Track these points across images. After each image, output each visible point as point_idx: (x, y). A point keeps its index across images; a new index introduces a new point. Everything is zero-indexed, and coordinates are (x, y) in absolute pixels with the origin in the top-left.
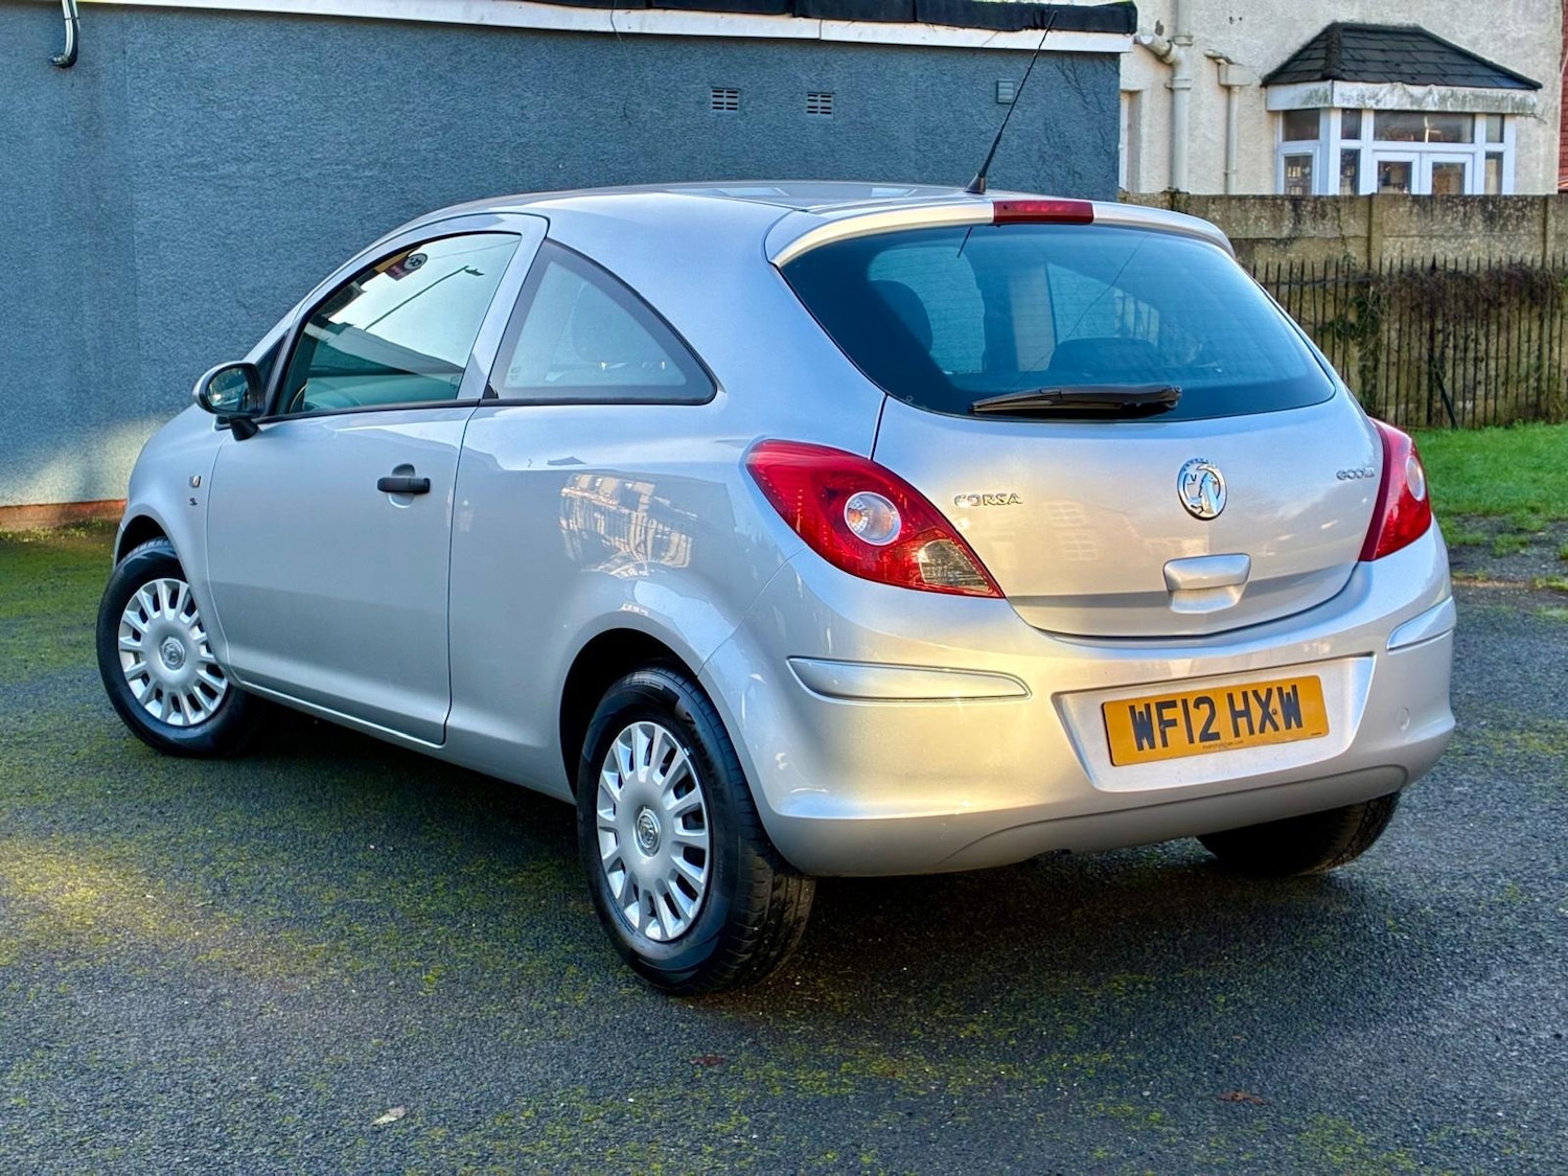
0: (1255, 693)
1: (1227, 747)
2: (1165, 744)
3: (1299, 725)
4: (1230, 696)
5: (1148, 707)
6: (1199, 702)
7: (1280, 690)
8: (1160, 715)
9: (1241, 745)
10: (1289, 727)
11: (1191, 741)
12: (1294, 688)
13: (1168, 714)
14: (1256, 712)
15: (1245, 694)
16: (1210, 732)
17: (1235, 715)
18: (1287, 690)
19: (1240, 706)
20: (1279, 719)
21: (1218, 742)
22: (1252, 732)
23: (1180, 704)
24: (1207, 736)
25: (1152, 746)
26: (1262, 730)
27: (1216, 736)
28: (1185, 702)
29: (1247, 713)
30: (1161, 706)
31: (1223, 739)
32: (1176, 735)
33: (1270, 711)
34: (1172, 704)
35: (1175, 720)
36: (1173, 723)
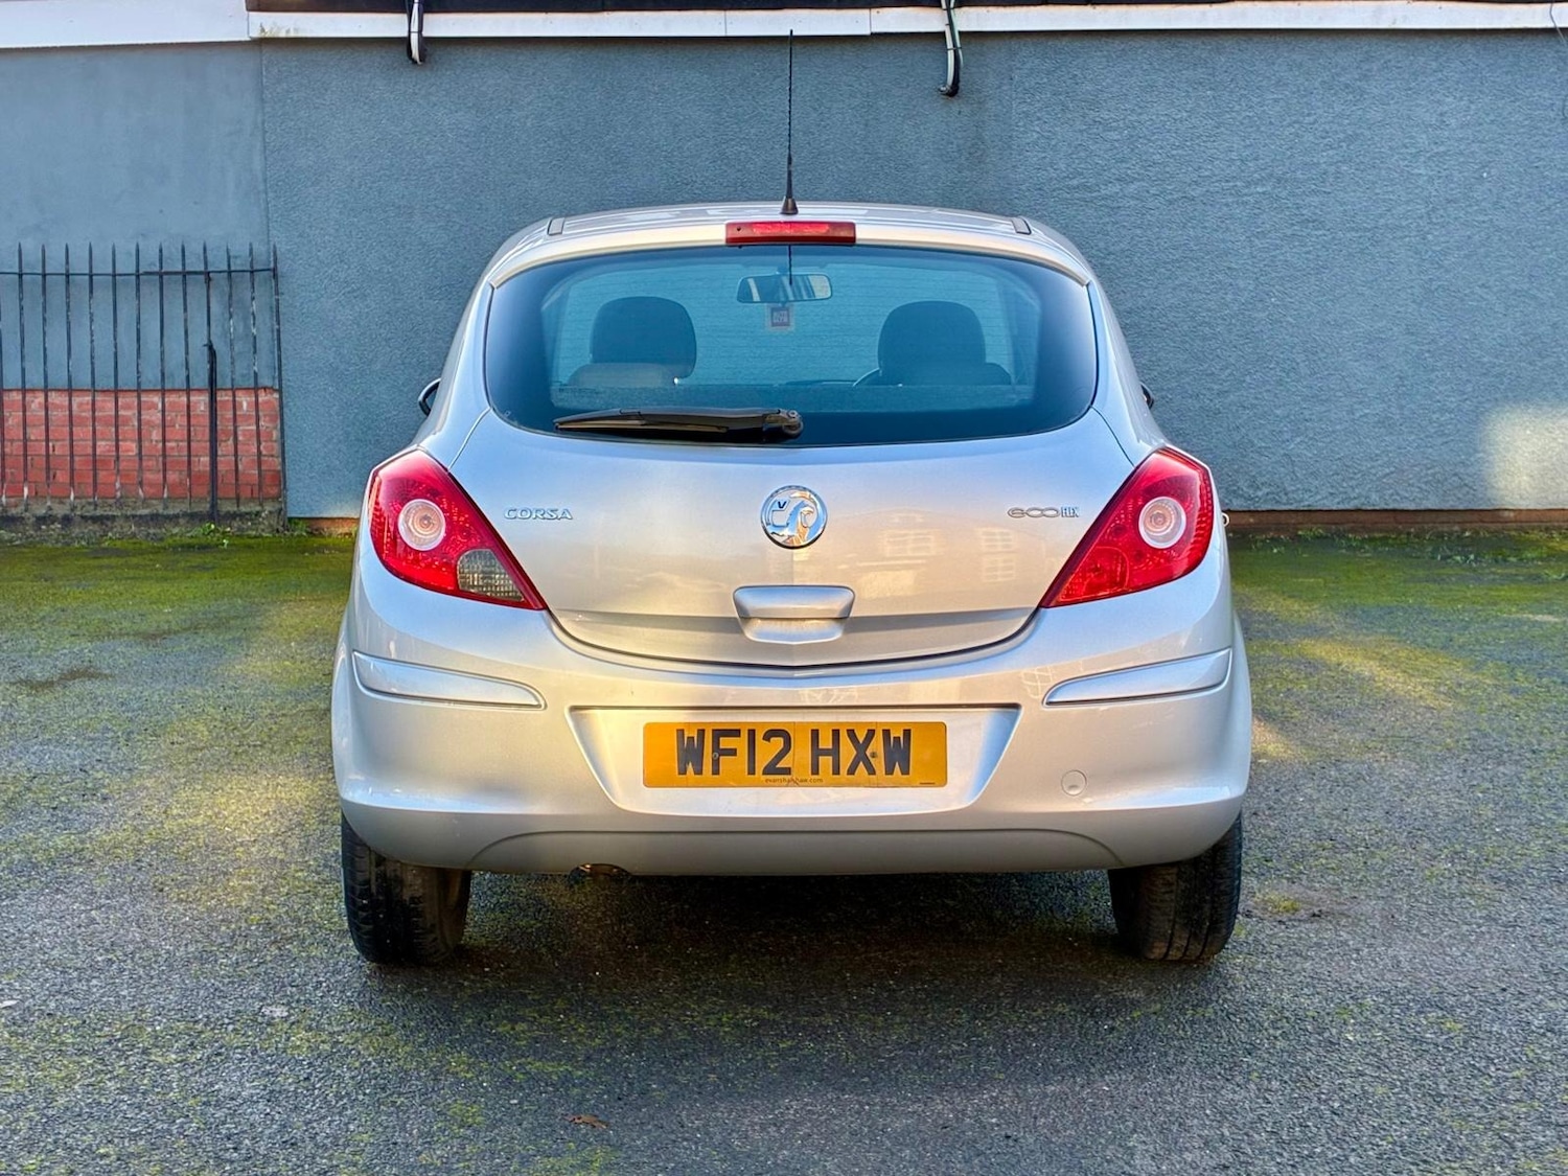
0: (851, 733)
1: (797, 783)
2: (716, 771)
3: (906, 771)
4: (815, 734)
5: (701, 733)
6: (771, 734)
7: (886, 733)
8: (716, 743)
9: (820, 784)
10: (889, 771)
11: (752, 771)
12: (907, 733)
13: (725, 743)
14: (848, 752)
15: (836, 733)
16: (778, 766)
17: (817, 753)
18: (897, 733)
19: (826, 742)
20: (879, 764)
21: (787, 777)
22: (836, 771)
23: (745, 735)
24: (771, 769)
25: (699, 772)
26: (851, 771)
27: (787, 771)
28: (752, 733)
29: (835, 752)
30: (720, 733)
31: (794, 775)
32: (734, 765)
33: (868, 753)
34: (736, 733)
35: (735, 750)
36: (733, 752)
